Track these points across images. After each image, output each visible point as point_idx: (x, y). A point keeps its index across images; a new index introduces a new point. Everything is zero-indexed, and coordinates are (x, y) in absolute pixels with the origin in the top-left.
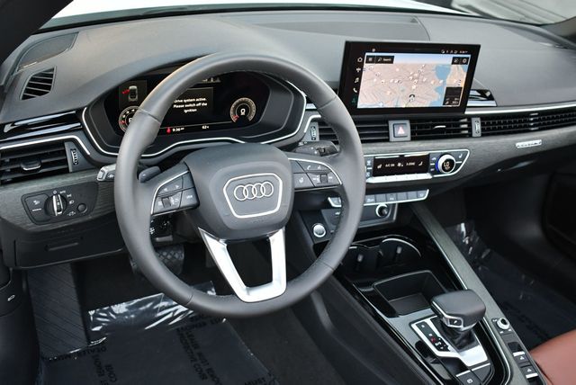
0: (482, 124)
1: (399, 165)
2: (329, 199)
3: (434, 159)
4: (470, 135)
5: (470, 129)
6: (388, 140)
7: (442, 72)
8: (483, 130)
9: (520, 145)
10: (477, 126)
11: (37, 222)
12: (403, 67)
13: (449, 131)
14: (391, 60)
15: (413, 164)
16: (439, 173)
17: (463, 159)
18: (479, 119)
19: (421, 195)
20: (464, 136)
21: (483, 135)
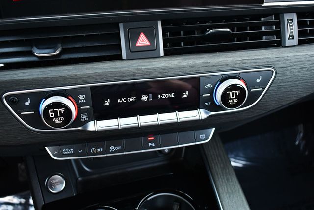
0: (300, 24)
1: (144, 98)
2: (46, 148)
3: (209, 86)
4: (279, 44)
5: (279, 34)
6: (119, 58)
8: (300, 34)
13: (241, 37)
15: (172, 95)
16: (219, 108)
17: (263, 84)
18: (294, 17)
19: (202, 136)
21: (301, 43)
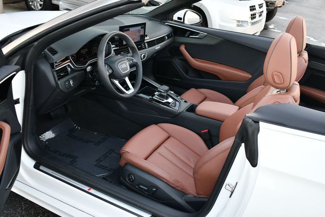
4: (146, 48)
5: (145, 46)
7: (139, 31)
9: (156, 48)
10: (147, 45)
11: (67, 89)
12: (131, 31)
14: (129, 30)
16: (142, 59)
17: (146, 55)
18: (147, 43)
20: (144, 49)
